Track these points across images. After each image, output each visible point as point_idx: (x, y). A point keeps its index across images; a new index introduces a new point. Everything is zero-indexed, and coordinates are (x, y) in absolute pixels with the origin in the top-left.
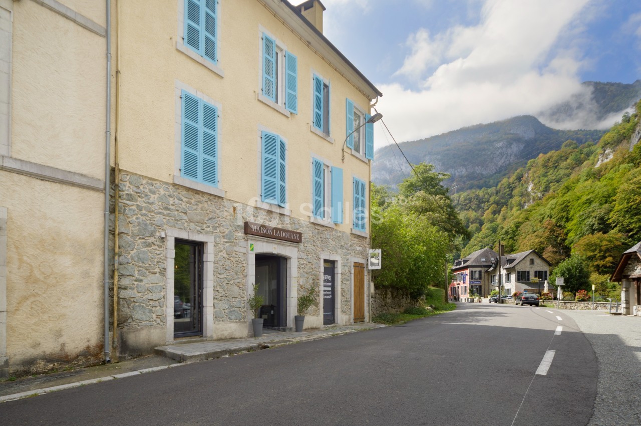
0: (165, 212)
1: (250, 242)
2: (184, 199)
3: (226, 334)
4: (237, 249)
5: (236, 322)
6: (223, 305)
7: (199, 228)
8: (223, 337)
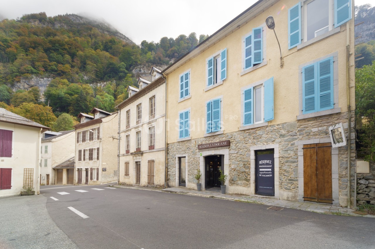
0: (176, 150)
1: (200, 152)
2: (181, 145)
3: (192, 187)
4: (196, 156)
5: (195, 184)
6: (191, 177)
7: (184, 152)
8: (191, 188)
